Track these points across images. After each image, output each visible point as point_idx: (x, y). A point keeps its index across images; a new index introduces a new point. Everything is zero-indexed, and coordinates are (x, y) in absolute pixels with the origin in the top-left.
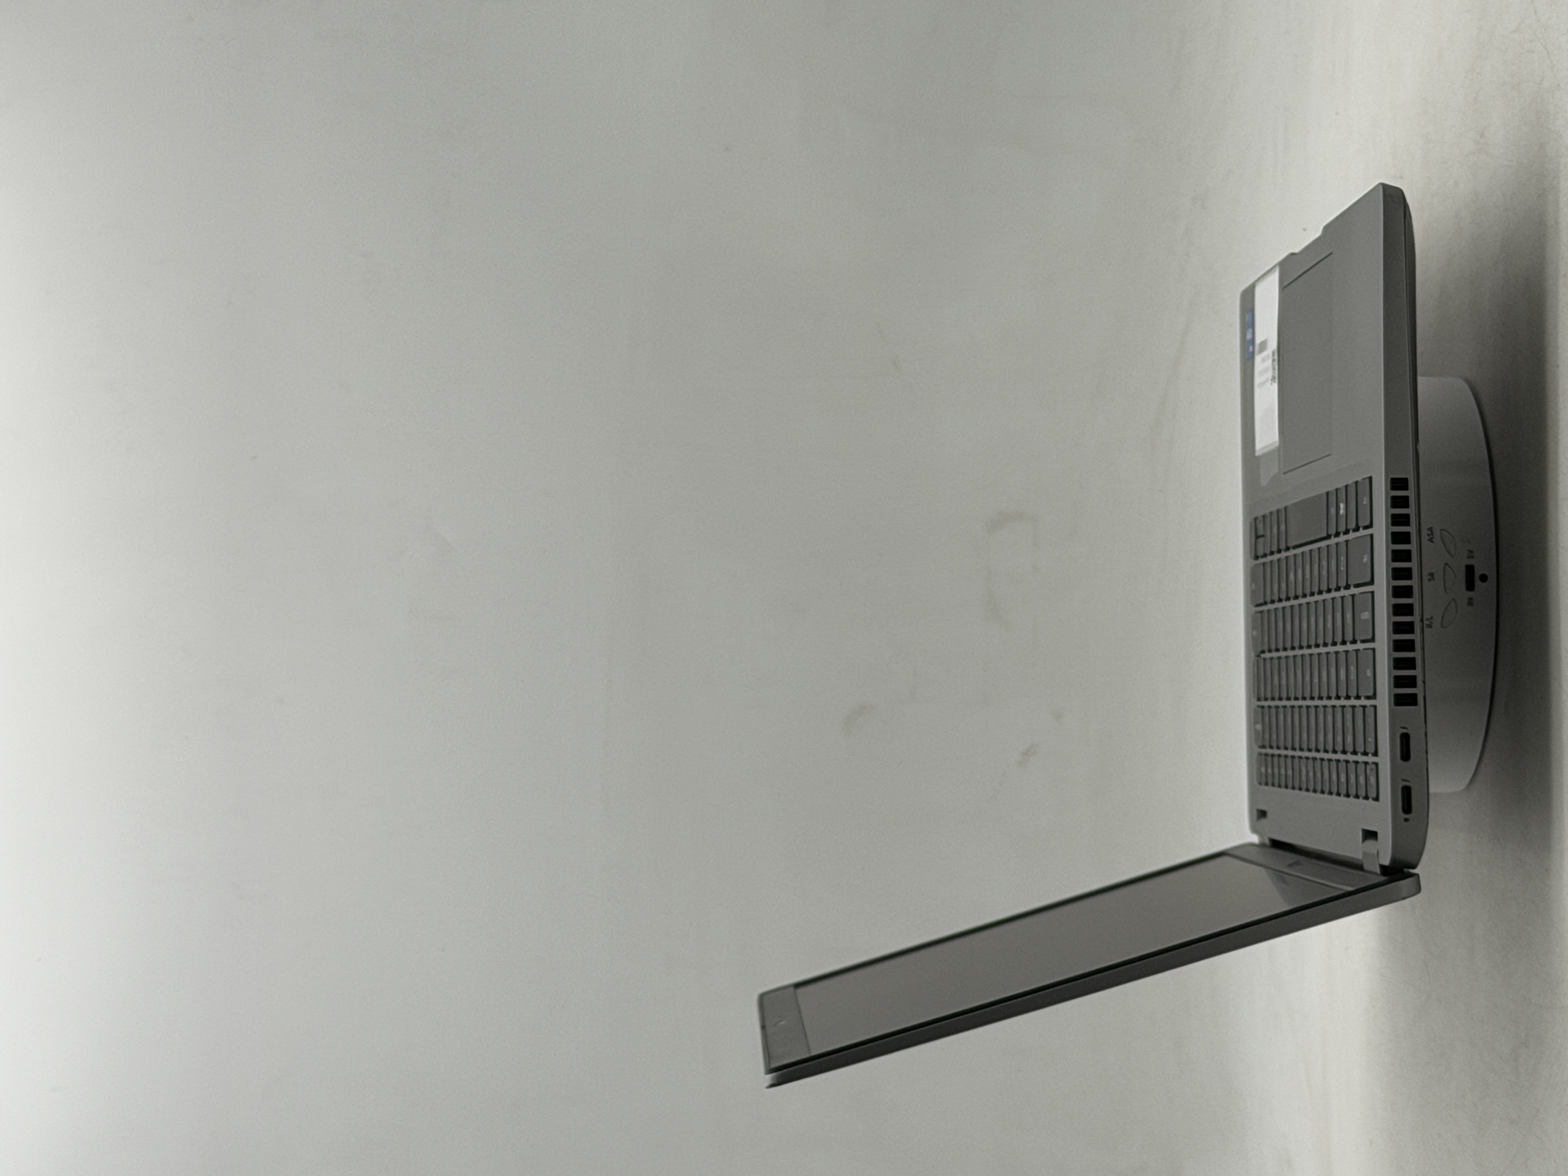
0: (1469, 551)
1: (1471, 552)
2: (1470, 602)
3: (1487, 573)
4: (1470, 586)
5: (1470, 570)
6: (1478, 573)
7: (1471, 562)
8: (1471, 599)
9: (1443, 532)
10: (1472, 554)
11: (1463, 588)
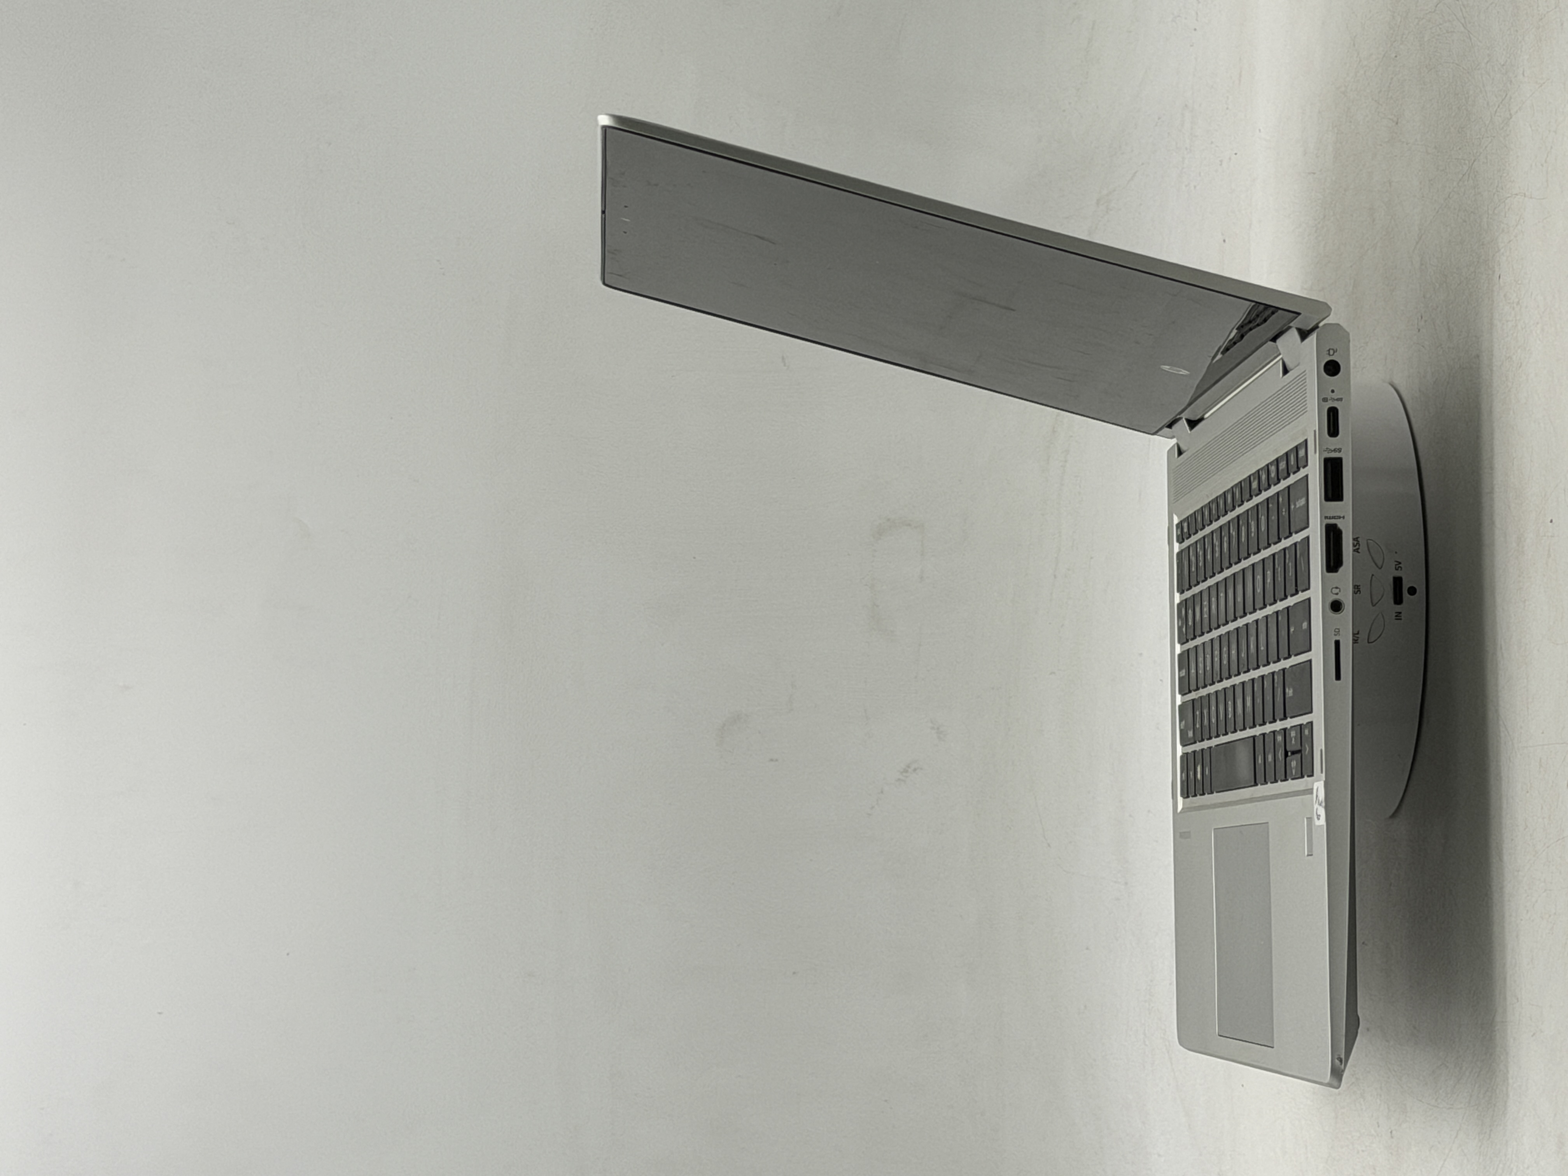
0: (1397, 562)
1: (1400, 563)
2: (1398, 615)
3: (1415, 586)
4: (1398, 599)
5: (1398, 582)
6: (1405, 587)
7: (1398, 574)
8: (1400, 613)
9: (1369, 541)
10: (1400, 565)
11: (1392, 601)
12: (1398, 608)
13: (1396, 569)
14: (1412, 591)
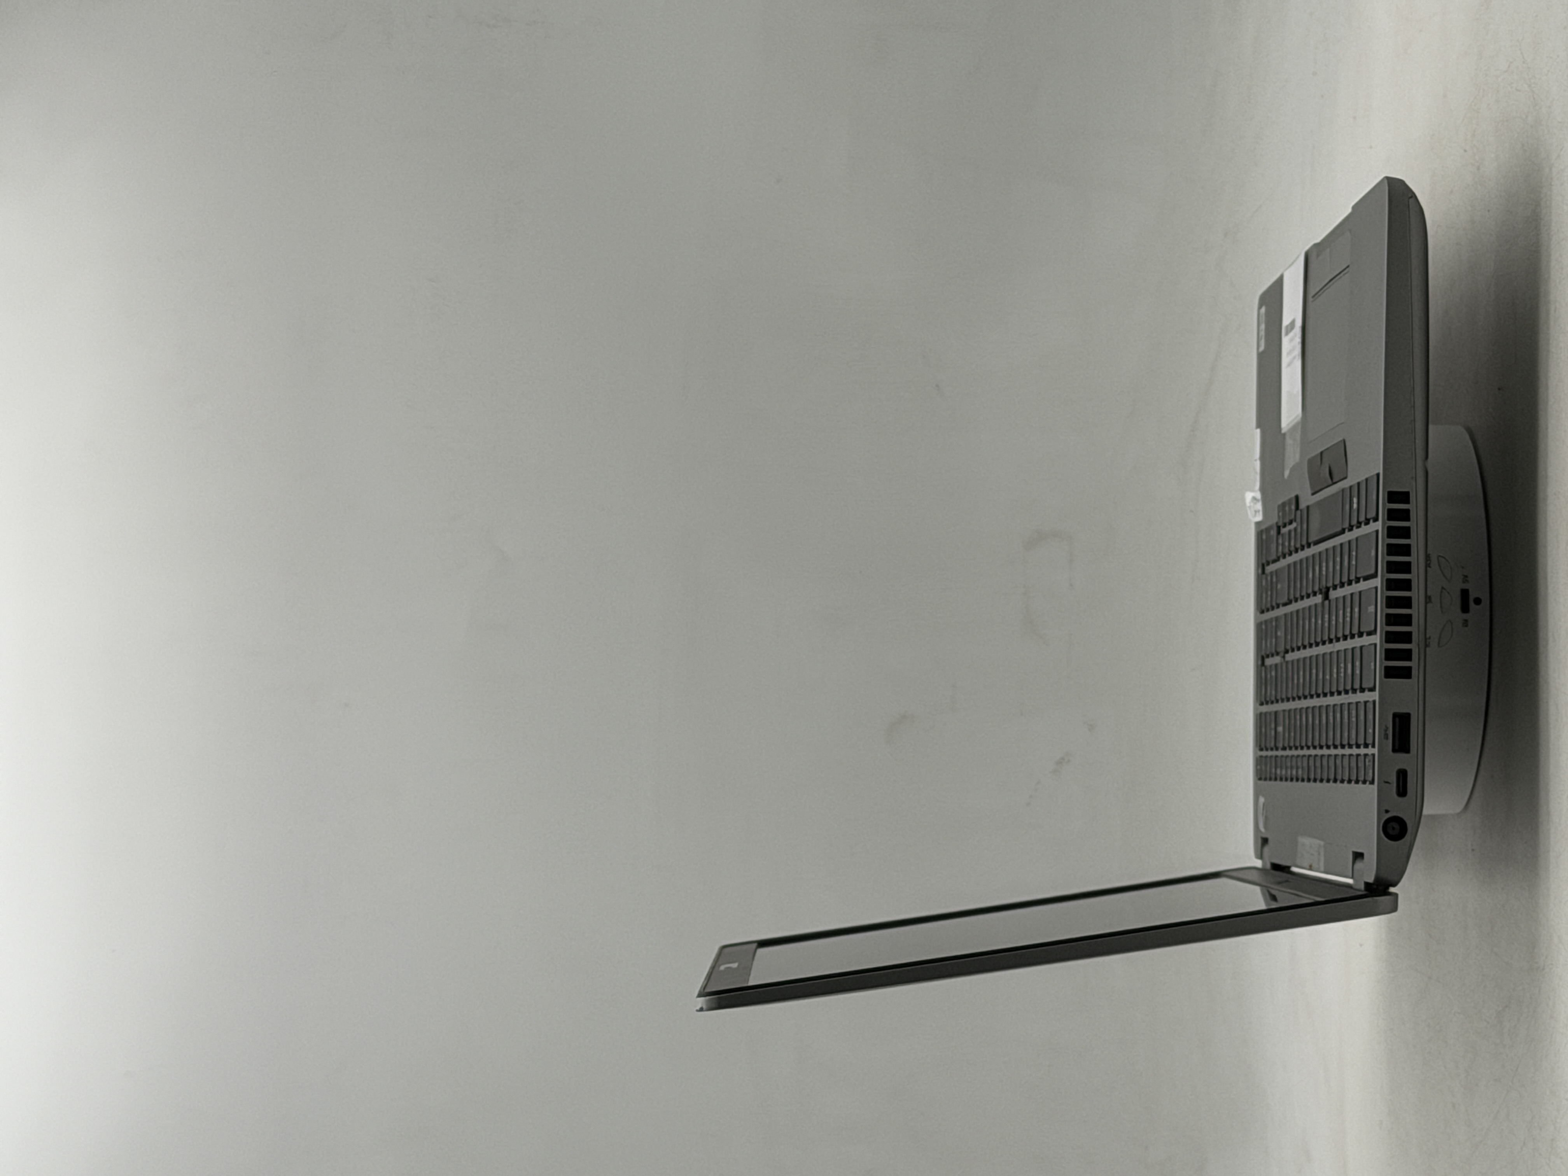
0: (1464, 576)
1: (1466, 576)
2: (1465, 623)
3: (1480, 597)
4: (1465, 608)
5: (1465, 594)
6: (1472, 596)
7: (1465, 586)
8: (1466, 621)
9: (1440, 558)
10: (1467, 579)
11: (1459, 610)
12: (1466, 616)
13: (1464, 582)
14: (1478, 601)
